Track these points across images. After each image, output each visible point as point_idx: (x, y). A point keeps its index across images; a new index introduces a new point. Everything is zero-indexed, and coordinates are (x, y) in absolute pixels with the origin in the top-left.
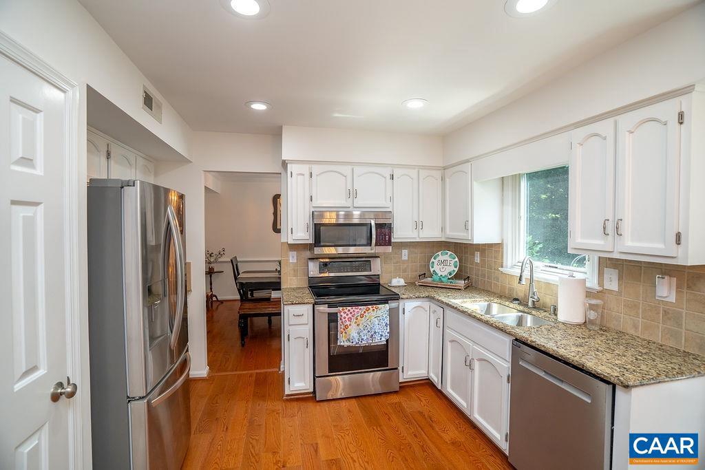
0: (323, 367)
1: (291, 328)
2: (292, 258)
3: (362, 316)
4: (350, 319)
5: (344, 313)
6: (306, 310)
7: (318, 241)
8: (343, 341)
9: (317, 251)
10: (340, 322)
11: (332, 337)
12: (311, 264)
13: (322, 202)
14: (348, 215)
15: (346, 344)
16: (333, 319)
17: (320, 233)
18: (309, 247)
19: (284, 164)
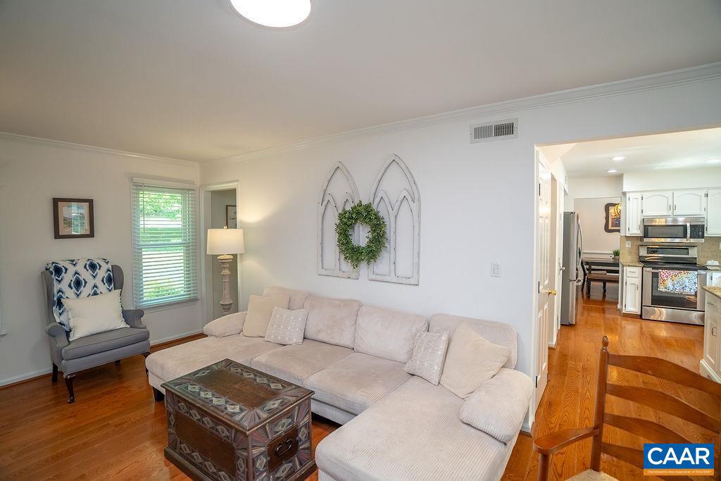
0: (648, 301)
1: (628, 279)
2: (628, 245)
3: (676, 276)
4: (667, 277)
5: (663, 273)
6: (638, 270)
7: (646, 235)
8: (661, 288)
9: (646, 240)
10: (660, 277)
11: (654, 286)
12: (641, 249)
13: (649, 213)
14: (675, 220)
15: (664, 290)
16: (655, 276)
17: (647, 230)
18: (641, 239)
19: (624, 194)
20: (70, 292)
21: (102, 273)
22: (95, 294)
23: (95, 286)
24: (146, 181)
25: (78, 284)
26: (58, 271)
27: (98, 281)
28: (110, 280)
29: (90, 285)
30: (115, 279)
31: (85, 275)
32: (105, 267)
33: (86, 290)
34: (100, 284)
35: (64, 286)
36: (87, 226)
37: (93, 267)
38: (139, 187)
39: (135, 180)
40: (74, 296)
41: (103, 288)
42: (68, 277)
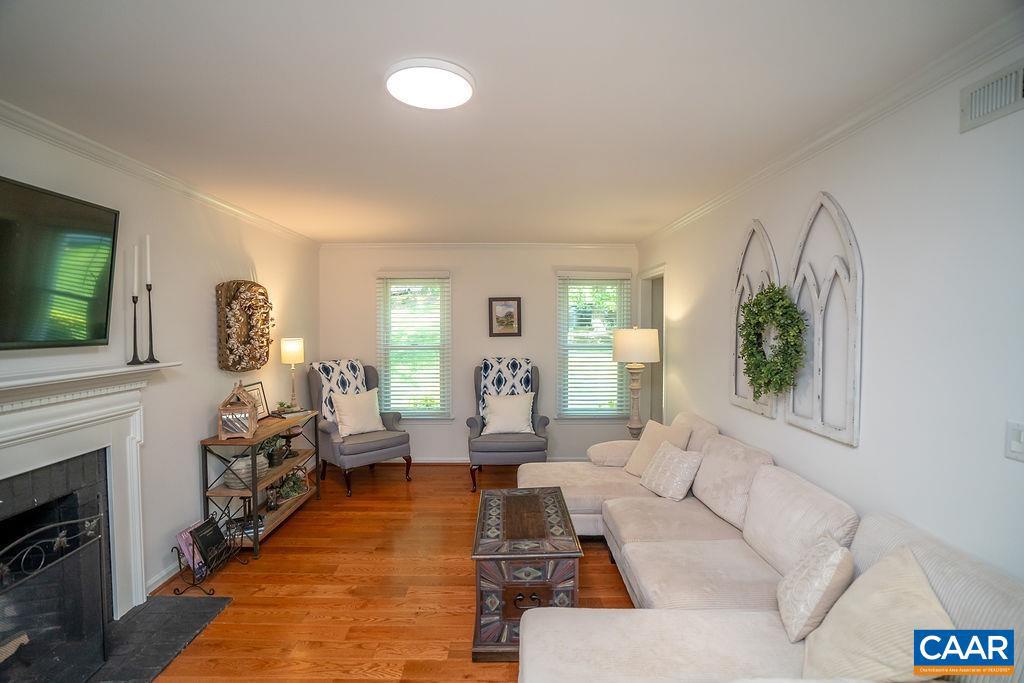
20: (492, 389)
21: (521, 374)
22: (513, 393)
23: (513, 386)
24: (573, 274)
25: (499, 382)
26: (486, 367)
27: (516, 381)
28: (527, 381)
29: (509, 384)
30: (531, 381)
31: (507, 373)
32: (525, 367)
33: (506, 389)
34: (518, 384)
35: (488, 382)
36: (515, 325)
37: (514, 366)
38: (566, 281)
39: (560, 273)
40: (495, 393)
41: (520, 388)
42: (492, 374)
